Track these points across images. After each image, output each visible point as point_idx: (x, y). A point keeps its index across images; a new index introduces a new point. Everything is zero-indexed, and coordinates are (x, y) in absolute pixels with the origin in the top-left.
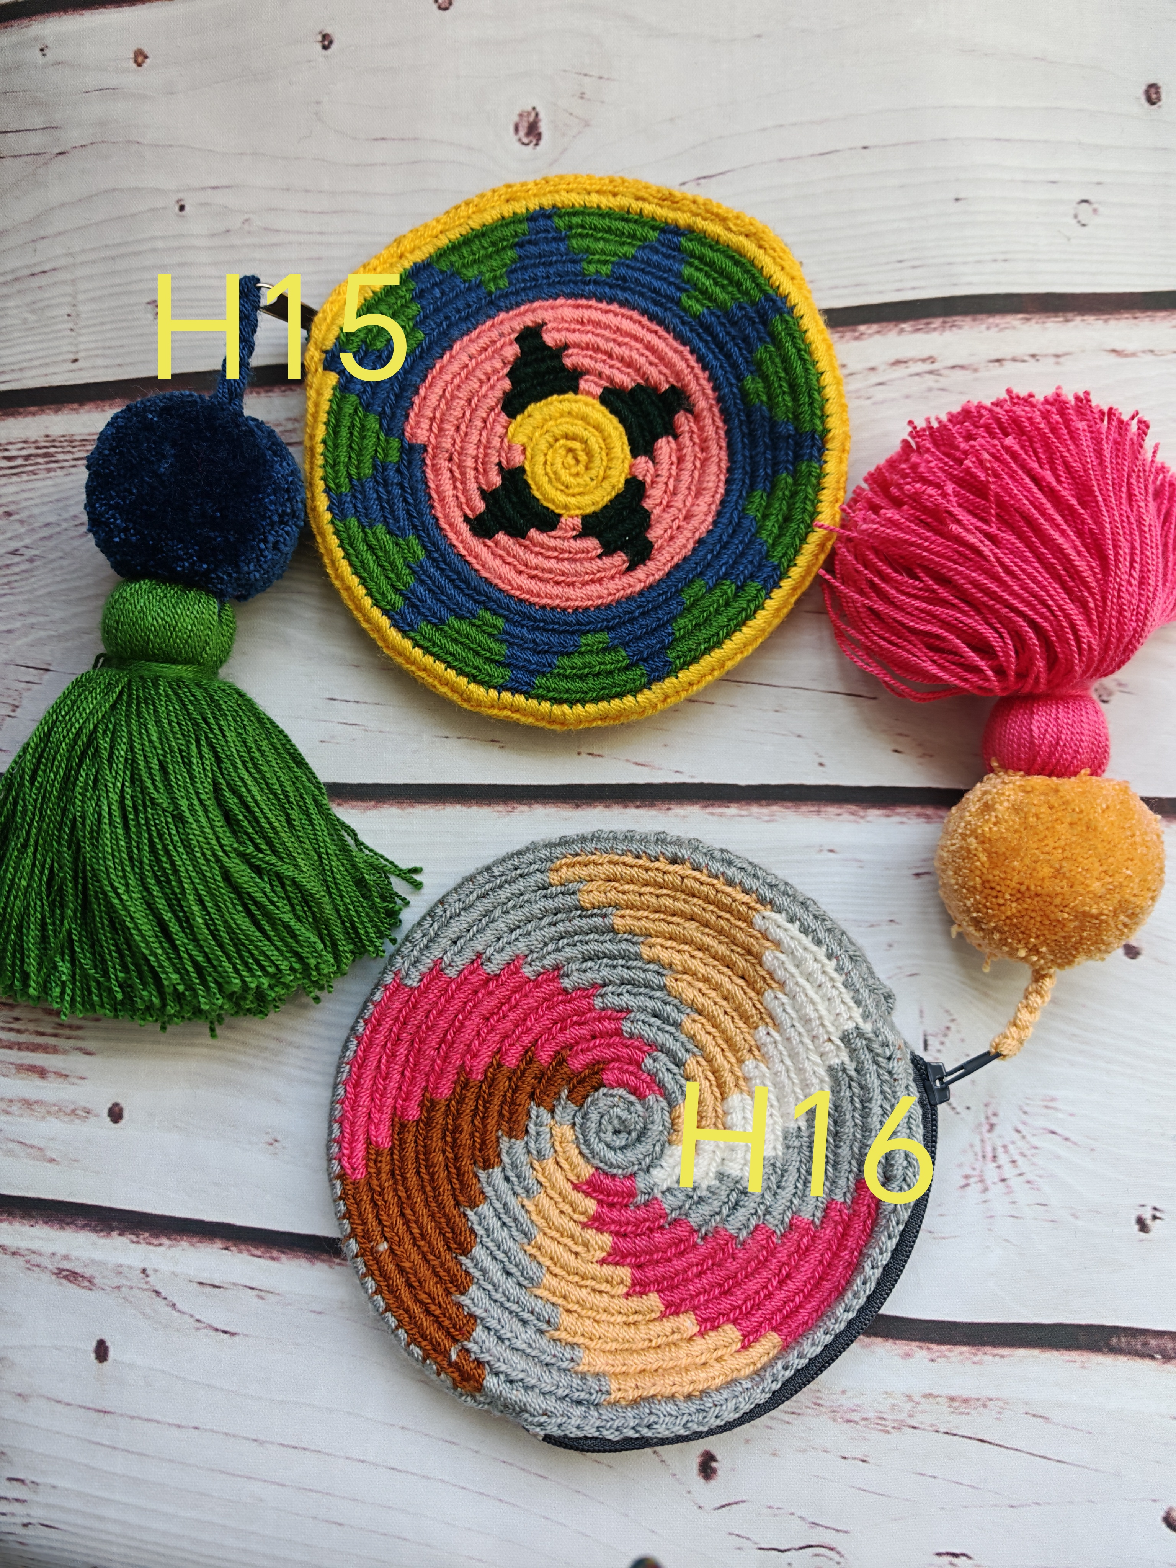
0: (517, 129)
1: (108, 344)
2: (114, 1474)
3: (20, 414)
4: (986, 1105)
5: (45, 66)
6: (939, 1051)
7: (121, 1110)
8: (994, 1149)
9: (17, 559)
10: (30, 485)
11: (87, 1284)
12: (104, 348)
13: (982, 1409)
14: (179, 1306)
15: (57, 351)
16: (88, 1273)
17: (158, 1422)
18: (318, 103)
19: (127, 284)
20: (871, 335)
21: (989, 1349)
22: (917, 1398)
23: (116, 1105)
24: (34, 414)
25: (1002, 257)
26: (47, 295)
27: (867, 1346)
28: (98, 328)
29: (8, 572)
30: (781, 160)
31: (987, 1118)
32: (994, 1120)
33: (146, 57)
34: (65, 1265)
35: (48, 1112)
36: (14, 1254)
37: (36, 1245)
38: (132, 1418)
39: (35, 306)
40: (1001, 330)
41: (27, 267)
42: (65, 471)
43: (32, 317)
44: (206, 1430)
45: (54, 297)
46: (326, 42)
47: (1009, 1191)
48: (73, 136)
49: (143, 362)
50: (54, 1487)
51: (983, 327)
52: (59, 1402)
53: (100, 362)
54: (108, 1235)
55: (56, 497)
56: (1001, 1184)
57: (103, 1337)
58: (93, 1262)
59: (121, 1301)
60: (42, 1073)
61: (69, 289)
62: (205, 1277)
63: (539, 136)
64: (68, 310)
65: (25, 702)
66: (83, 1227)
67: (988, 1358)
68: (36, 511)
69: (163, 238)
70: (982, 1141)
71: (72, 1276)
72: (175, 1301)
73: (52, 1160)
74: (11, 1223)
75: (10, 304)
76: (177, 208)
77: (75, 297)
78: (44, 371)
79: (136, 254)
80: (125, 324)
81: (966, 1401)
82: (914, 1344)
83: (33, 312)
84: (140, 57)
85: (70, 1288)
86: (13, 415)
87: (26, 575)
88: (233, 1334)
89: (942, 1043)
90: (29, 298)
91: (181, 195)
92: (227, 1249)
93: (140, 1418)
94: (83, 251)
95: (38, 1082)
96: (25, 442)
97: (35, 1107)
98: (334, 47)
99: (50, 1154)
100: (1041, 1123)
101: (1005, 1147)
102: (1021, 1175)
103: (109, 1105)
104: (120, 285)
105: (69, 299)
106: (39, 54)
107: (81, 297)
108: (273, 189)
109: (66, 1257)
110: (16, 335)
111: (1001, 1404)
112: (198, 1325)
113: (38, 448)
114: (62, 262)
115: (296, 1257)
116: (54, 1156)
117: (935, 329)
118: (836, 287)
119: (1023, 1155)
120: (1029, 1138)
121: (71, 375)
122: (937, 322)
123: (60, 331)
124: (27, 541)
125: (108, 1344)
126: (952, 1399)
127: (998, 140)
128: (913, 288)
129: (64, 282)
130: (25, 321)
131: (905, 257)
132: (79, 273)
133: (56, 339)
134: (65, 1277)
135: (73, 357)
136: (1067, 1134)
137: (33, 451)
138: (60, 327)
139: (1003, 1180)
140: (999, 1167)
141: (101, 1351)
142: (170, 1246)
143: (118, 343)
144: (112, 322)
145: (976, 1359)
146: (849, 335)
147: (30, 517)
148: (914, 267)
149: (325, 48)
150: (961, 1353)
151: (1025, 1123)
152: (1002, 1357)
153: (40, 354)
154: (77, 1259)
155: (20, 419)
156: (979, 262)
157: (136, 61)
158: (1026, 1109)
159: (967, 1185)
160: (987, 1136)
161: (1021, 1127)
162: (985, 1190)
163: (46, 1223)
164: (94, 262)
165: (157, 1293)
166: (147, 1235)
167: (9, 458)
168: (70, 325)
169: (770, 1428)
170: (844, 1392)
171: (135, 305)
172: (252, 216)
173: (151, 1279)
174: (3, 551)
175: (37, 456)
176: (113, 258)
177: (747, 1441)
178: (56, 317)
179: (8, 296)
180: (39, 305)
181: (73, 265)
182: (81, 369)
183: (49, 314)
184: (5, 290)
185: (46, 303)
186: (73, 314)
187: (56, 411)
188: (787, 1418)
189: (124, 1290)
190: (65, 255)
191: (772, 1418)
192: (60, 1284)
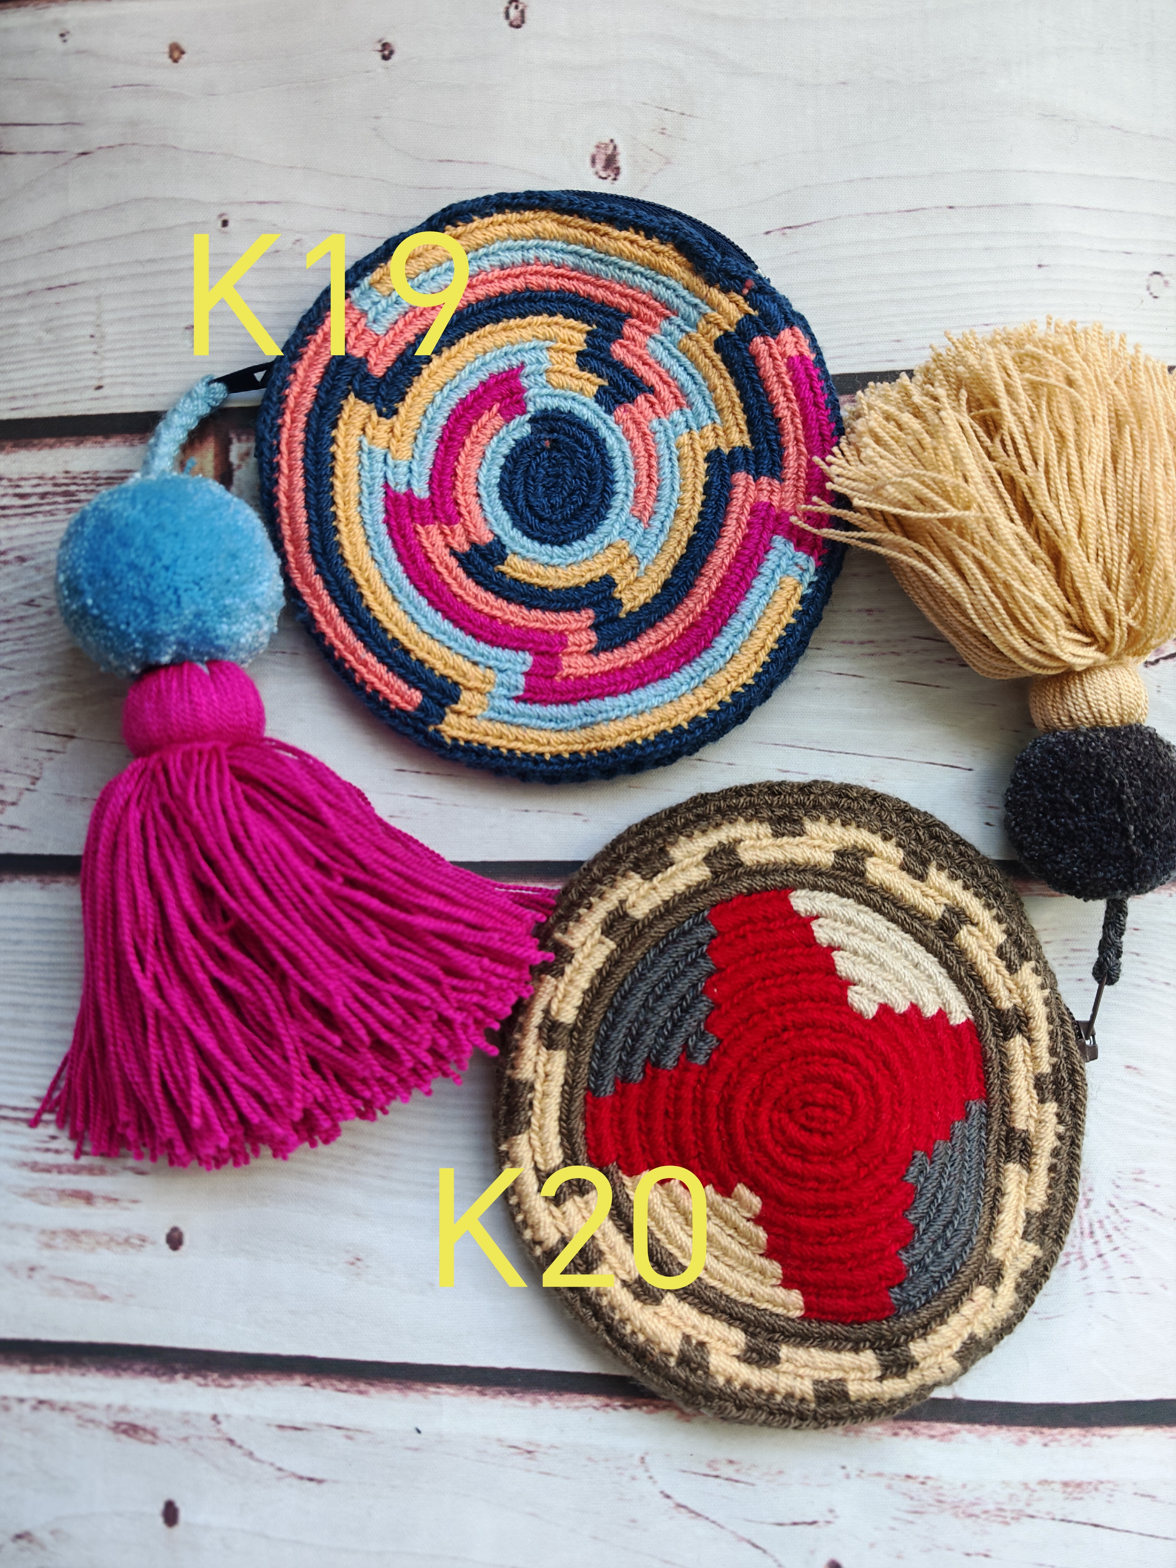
0: (593, 161)
1: (139, 371)
3: (34, 446)
5: (66, 54)
8: (1091, 1225)
9: (32, 611)
10: (47, 528)
11: (149, 1437)
12: (134, 375)
13: (1094, 1493)
14: (257, 1454)
15: (75, 376)
16: (149, 1424)
18: (377, 118)
19: (162, 305)
21: (1097, 1430)
22: (1032, 1486)
24: (51, 447)
26: (66, 312)
28: (127, 353)
29: (22, 625)
30: (868, 214)
33: (183, 53)
34: (123, 1418)
35: (98, 1243)
36: (63, 1409)
37: (88, 1397)
39: (51, 324)
41: (43, 279)
43: (47, 337)
45: (74, 316)
46: (387, 52)
47: (1106, 1267)
48: (97, 136)
53: (128, 390)
54: (172, 1379)
56: (1098, 1260)
57: (171, 1498)
58: (155, 1412)
59: (189, 1453)
60: (88, 1198)
61: (92, 307)
62: (285, 1419)
63: (617, 171)
64: (90, 330)
65: (46, 774)
66: (143, 1372)
67: (1096, 1440)
71: (132, 1430)
72: (252, 1449)
73: (104, 1298)
74: (58, 1373)
75: (23, 320)
76: (219, 223)
77: (99, 317)
78: (62, 398)
79: (171, 272)
80: (157, 350)
81: (1079, 1485)
82: (1028, 1429)
83: (49, 331)
84: (176, 52)
85: (130, 1444)
86: (26, 446)
88: (320, 1482)
90: (43, 315)
91: (223, 210)
94: (109, 266)
95: (84, 1209)
97: (83, 1238)
98: (394, 57)
99: (102, 1291)
100: (1131, 1196)
101: (1100, 1222)
102: (1116, 1249)
104: (153, 306)
105: (92, 318)
106: (58, 40)
107: (107, 317)
108: (328, 208)
109: (124, 1409)
110: (28, 356)
111: (1111, 1486)
112: (278, 1473)
113: (56, 485)
114: (84, 276)
115: (387, 1389)
116: (106, 1293)
119: (1117, 1229)
120: (1122, 1212)
121: (95, 404)
123: (81, 353)
124: (40, 591)
125: (178, 1504)
126: (1066, 1484)
129: (86, 299)
130: (40, 341)
132: (104, 289)
133: (77, 362)
134: (125, 1432)
135: (97, 383)
136: (1154, 1205)
137: (49, 488)
138: (81, 349)
139: (1100, 1256)
140: (1096, 1243)
141: (170, 1514)
142: (244, 1387)
143: (150, 370)
144: (143, 347)
149: (386, 58)
150: (1072, 1436)
151: (1117, 1197)
152: (1110, 1437)
153: (58, 378)
154: (137, 1410)
155: (34, 451)
157: (171, 56)
158: (1119, 1183)
161: (1114, 1201)
162: (1084, 1267)
163: (99, 1370)
164: (122, 278)
165: (231, 1441)
166: (215, 1376)
167: (22, 496)
168: (93, 347)
169: (893, 1529)
170: (964, 1486)
171: (171, 329)
172: (304, 237)
173: (224, 1426)
174: (15, 601)
175: (55, 494)
176: (145, 275)
177: (872, 1545)
178: (75, 337)
179: (18, 312)
180: (56, 323)
181: (98, 280)
182: (106, 398)
183: (68, 334)
184: (15, 305)
185: (65, 322)
186: (97, 335)
187: (78, 444)
188: (911, 1517)
189: (193, 1441)
190: (89, 269)
191: (895, 1519)
192: (118, 1440)
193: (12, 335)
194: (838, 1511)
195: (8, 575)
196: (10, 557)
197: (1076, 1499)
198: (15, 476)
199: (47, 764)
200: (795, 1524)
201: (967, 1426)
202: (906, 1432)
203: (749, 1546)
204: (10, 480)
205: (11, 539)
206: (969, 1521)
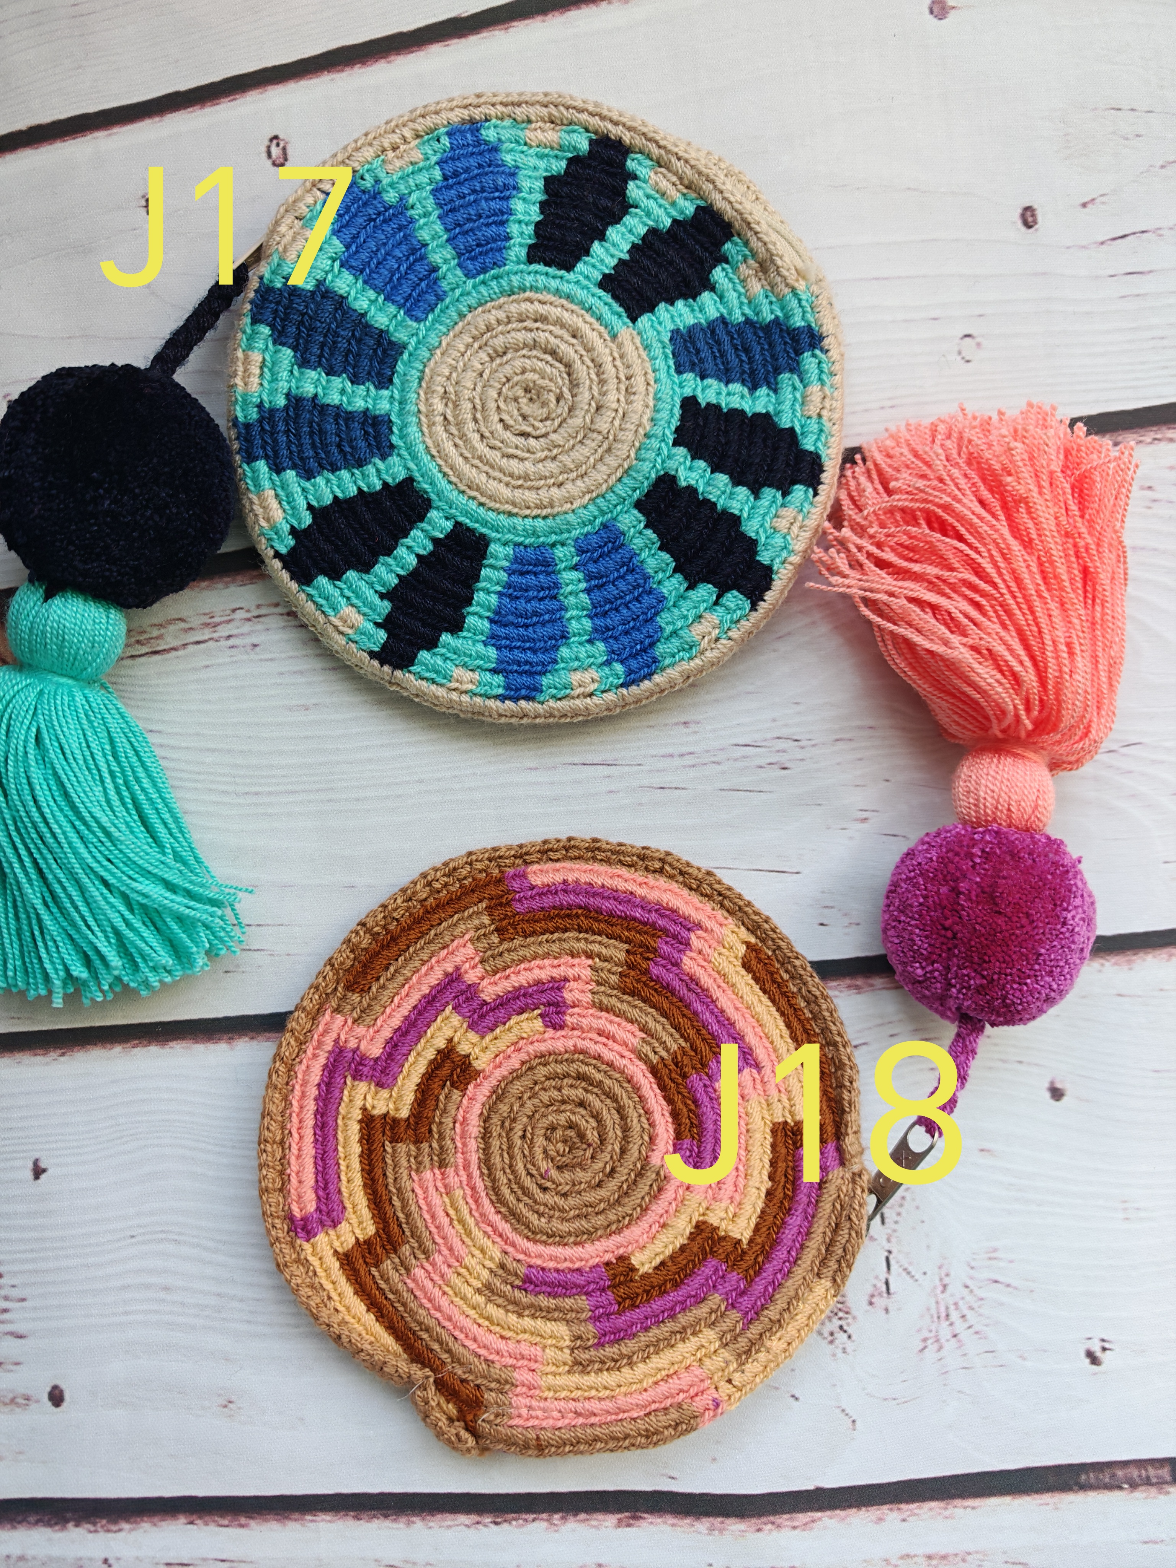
4: (940, 1267)
7: (61, 1392)
23: (55, 1387)
25: (890, 403)
27: (843, 1519)
31: (941, 1280)
32: (946, 1280)
70: (937, 1303)
92: (191, 1523)
103: (48, 1389)
127: (877, 279)
145: (947, 1513)
159: (925, 1347)
160: (941, 1296)
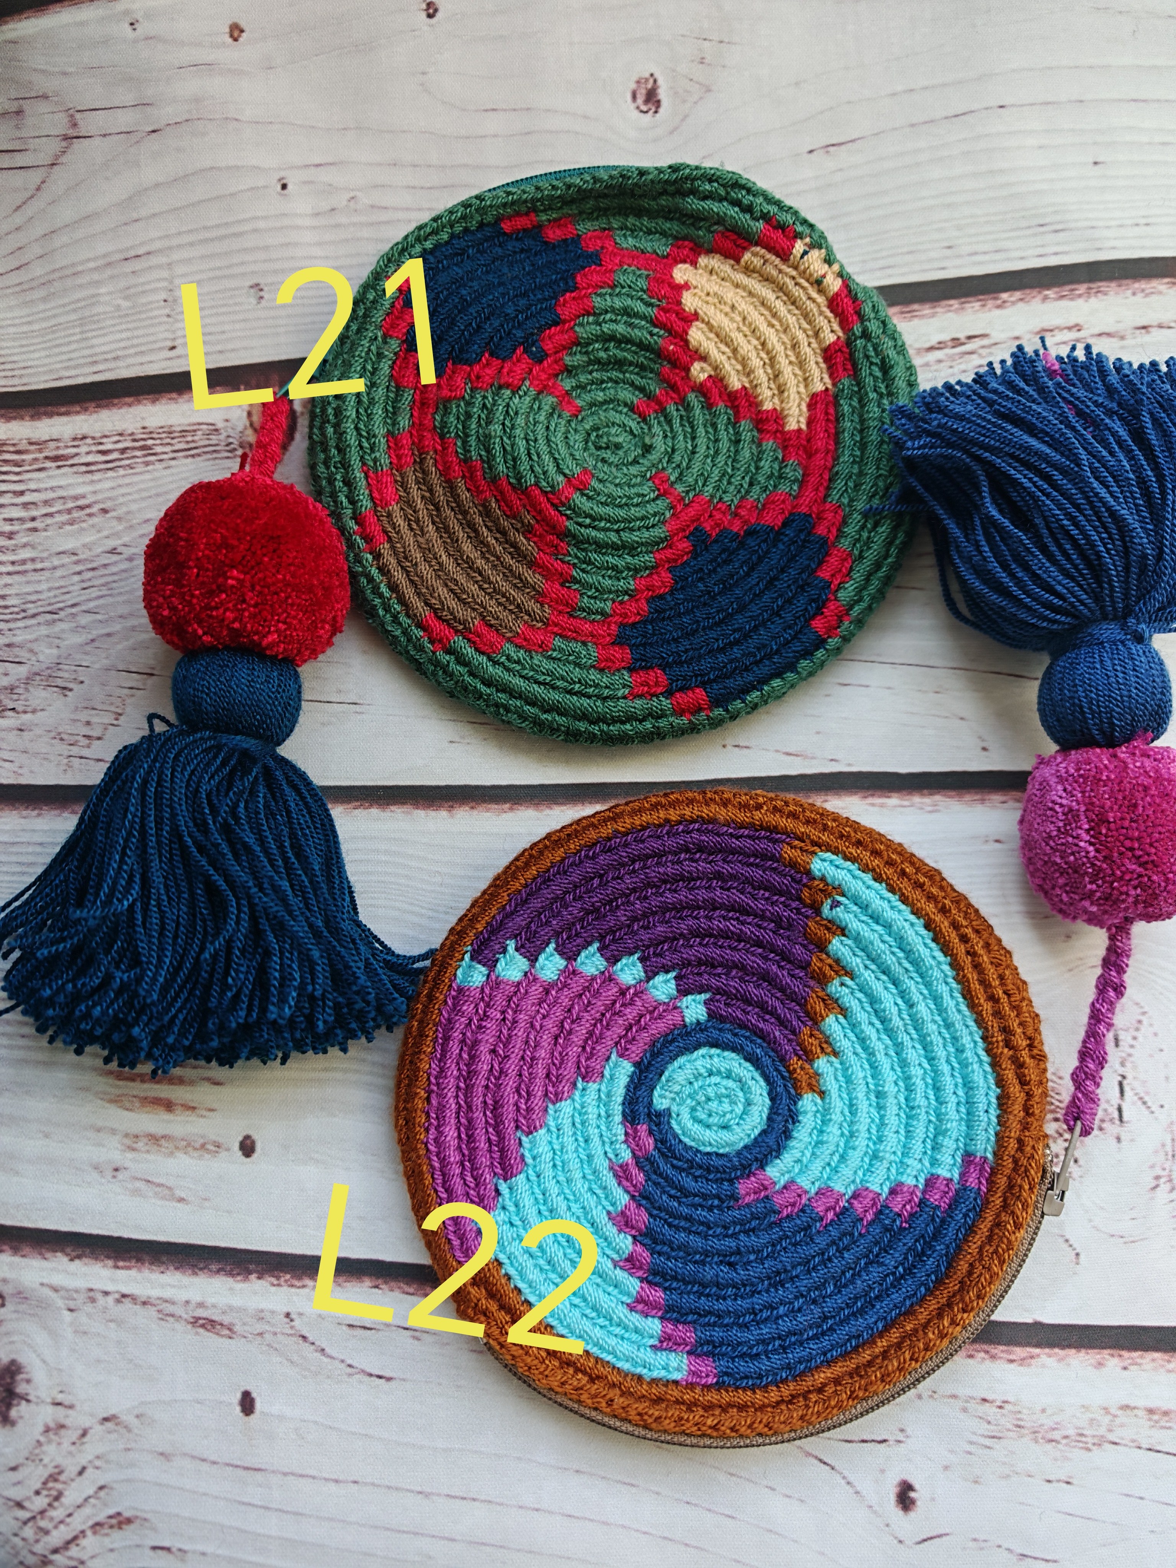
0: (634, 97)
1: (208, 330)
2: (269, 1537)
3: (114, 405)
5: (136, 41)
6: (1132, 1046)
9: (115, 558)
10: (127, 480)
11: (227, 1332)
14: (328, 1350)
15: (151, 338)
16: (226, 1320)
17: (314, 1478)
18: (424, 73)
19: (229, 267)
20: (1013, 303)
22: (1114, 1411)
24: (130, 405)
26: (141, 280)
29: (106, 572)
30: (913, 125)
33: (242, 31)
34: (201, 1313)
35: (177, 1148)
36: (144, 1303)
37: (167, 1293)
38: (285, 1474)
39: (128, 292)
40: (1147, 295)
41: (121, 251)
42: (164, 464)
43: (125, 304)
44: (366, 1484)
45: (149, 282)
46: (431, 10)
48: (166, 114)
49: (246, 348)
50: (204, 1554)
51: (1129, 292)
52: (204, 1460)
54: (246, 1279)
55: (153, 492)
57: (248, 1388)
58: (231, 1308)
59: (264, 1348)
60: (168, 1105)
61: (165, 274)
62: (355, 1319)
63: (658, 104)
64: (163, 295)
65: (129, 709)
66: (218, 1271)
68: (134, 507)
69: (265, 218)
71: (209, 1324)
72: (323, 1346)
73: (181, 1200)
74: (139, 1270)
75: (103, 290)
76: (279, 187)
77: (171, 282)
78: (140, 359)
79: (237, 235)
80: (224, 310)
82: (1106, 1352)
83: (126, 298)
84: (236, 31)
85: (208, 1338)
86: (106, 407)
87: (125, 575)
88: (389, 1379)
89: (1135, 1038)
90: (122, 284)
91: (282, 174)
93: (293, 1474)
94: (179, 233)
95: (165, 1116)
96: (121, 435)
97: (163, 1142)
98: (439, 15)
99: (179, 1193)
104: (219, 268)
105: (165, 284)
106: (129, 29)
107: (178, 281)
108: (380, 164)
109: (201, 1305)
110: (109, 322)
112: (349, 1370)
113: (134, 440)
114: (157, 245)
116: (183, 1195)
117: (1080, 296)
118: (976, 253)
121: (169, 363)
122: (1082, 288)
123: (155, 317)
124: (126, 539)
125: (254, 1395)
126: (1152, 1412)
128: (1056, 254)
129: (159, 267)
130: (118, 308)
131: (1047, 220)
132: (176, 256)
133: (152, 325)
134: (203, 1326)
135: (170, 344)
137: (129, 444)
138: (156, 313)
141: (247, 1404)
143: (218, 329)
144: (213, 307)
146: (990, 303)
147: (128, 513)
148: (1056, 231)
149: (430, 16)
153: (135, 342)
154: (214, 1306)
155: (115, 410)
156: (1121, 226)
157: (231, 36)
163: (177, 1268)
164: (191, 244)
165: (304, 1338)
166: (288, 1276)
167: (104, 453)
168: (167, 311)
169: (970, 1453)
170: (1043, 1411)
171: (237, 289)
172: (358, 194)
173: (296, 1323)
174: (100, 550)
175: (134, 448)
176: (212, 240)
177: (946, 1468)
178: (151, 303)
179: (98, 283)
180: (132, 291)
181: (170, 248)
182: (179, 357)
183: (144, 300)
184: (96, 276)
185: (140, 289)
186: (170, 299)
187: (154, 402)
188: (988, 1442)
189: (266, 1336)
190: (160, 238)
191: (971, 1443)
192: (197, 1333)
193: (93, 304)
194: (909, 1431)
195: (93, 526)
196: (94, 510)
197: (1163, 1428)
198: (98, 435)
199: (129, 701)
200: (864, 1441)
201: (1047, 1350)
202: (982, 1355)
203: (816, 1462)
204: (93, 438)
205: (95, 492)
206: (1049, 1446)
